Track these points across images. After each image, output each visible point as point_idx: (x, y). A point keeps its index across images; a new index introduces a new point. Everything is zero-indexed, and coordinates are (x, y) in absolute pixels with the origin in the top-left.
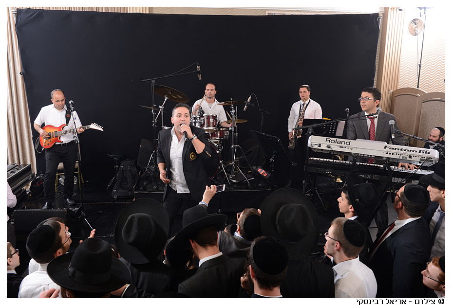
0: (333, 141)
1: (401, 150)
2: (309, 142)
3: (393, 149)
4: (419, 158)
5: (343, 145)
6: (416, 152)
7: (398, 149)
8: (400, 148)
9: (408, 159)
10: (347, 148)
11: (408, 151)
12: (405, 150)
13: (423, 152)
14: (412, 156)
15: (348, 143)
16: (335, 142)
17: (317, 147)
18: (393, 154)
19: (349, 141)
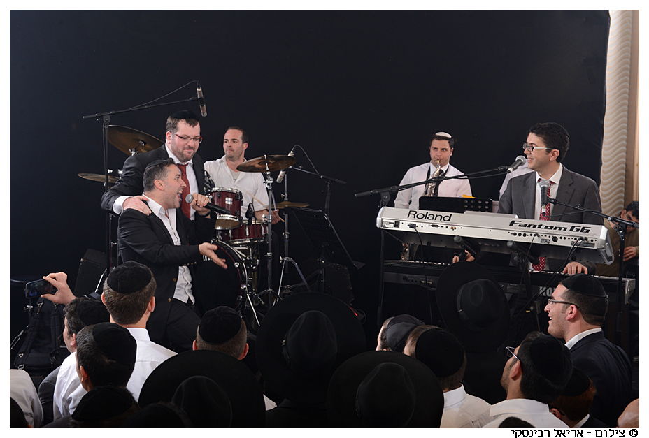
0: (420, 216)
1: (540, 226)
2: (379, 219)
3: (525, 225)
4: (571, 240)
5: (438, 221)
6: (565, 229)
7: (535, 226)
8: (538, 224)
9: (552, 243)
10: (445, 226)
11: (551, 228)
12: (546, 227)
13: (578, 230)
14: (558, 237)
15: (447, 218)
16: (425, 217)
17: (391, 227)
18: (525, 235)
19: (449, 214)
